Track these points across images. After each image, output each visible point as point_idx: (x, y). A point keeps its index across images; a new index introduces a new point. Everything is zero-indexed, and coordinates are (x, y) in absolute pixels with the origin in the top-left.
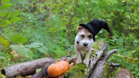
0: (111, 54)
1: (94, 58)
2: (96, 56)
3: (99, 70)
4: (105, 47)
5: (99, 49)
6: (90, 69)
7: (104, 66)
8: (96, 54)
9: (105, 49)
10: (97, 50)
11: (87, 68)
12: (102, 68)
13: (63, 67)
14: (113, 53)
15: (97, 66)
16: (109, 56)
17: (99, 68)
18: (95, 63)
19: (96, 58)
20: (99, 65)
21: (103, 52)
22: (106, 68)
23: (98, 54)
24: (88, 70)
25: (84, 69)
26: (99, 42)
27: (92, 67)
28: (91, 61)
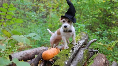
0: (92, 43)
1: (77, 46)
2: (79, 44)
3: (80, 54)
4: (87, 37)
5: (81, 39)
6: (73, 54)
7: (84, 52)
8: (79, 43)
9: (86, 39)
10: (80, 40)
11: (71, 53)
12: (83, 53)
13: (54, 52)
14: (93, 42)
15: (79, 52)
16: (90, 44)
17: (81, 53)
18: (77, 49)
19: (78, 46)
20: (81, 51)
21: (85, 41)
22: (86, 53)
23: (81, 43)
24: (71, 54)
25: (68, 53)
26: (82, 33)
27: (75, 52)
28: (74, 48)
